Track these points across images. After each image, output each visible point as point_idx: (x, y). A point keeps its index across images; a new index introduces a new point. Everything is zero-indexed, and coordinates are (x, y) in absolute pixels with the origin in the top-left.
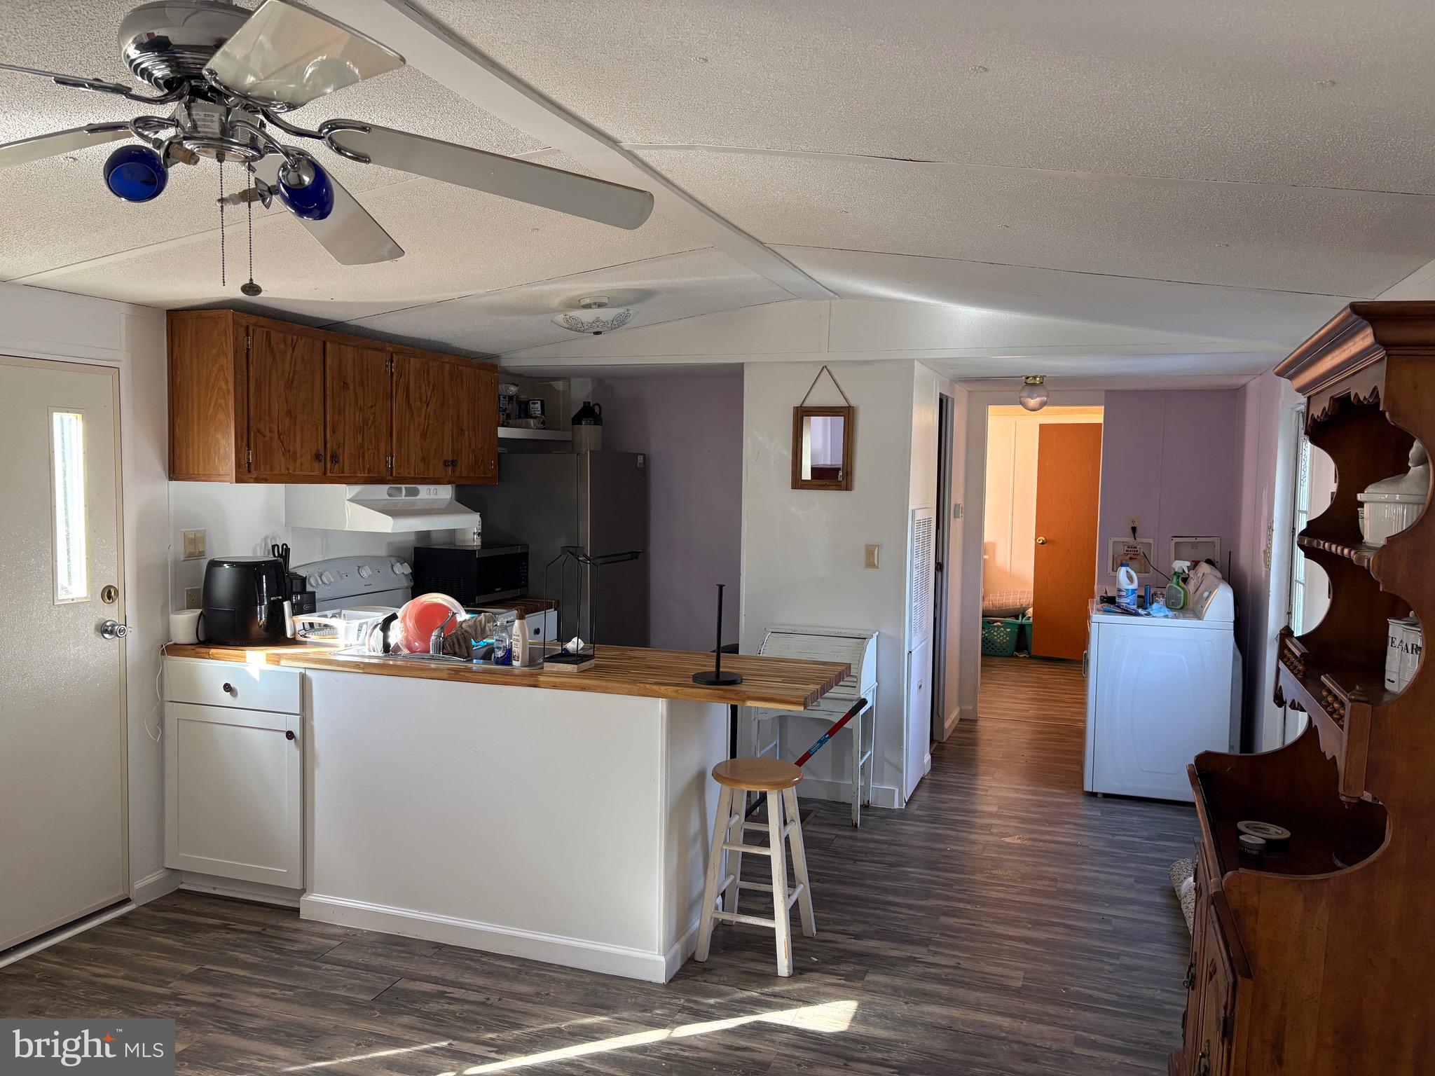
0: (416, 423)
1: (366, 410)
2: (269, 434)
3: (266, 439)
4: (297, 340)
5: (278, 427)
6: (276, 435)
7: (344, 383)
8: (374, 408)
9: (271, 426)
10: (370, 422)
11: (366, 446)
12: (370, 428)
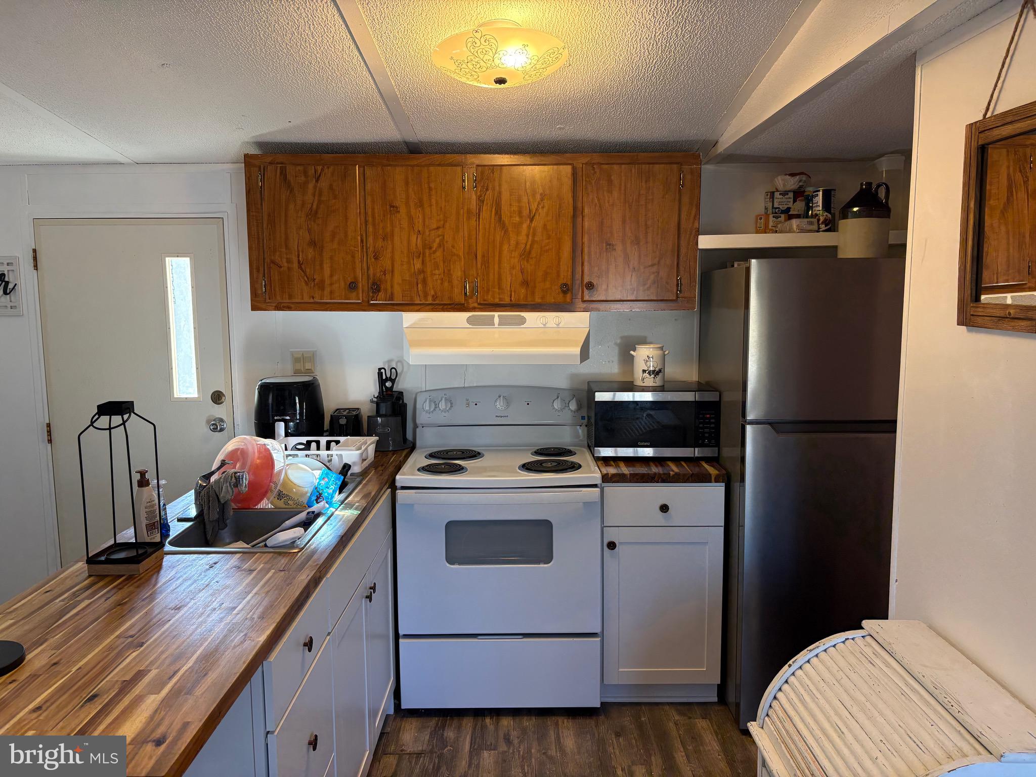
0: (513, 242)
1: (427, 233)
2: (286, 264)
3: (282, 269)
4: (322, 170)
5: (298, 257)
6: (296, 265)
7: (392, 206)
8: (441, 230)
9: (288, 256)
10: (435, 245)
11: (428, 270)
12: (435, 252)
